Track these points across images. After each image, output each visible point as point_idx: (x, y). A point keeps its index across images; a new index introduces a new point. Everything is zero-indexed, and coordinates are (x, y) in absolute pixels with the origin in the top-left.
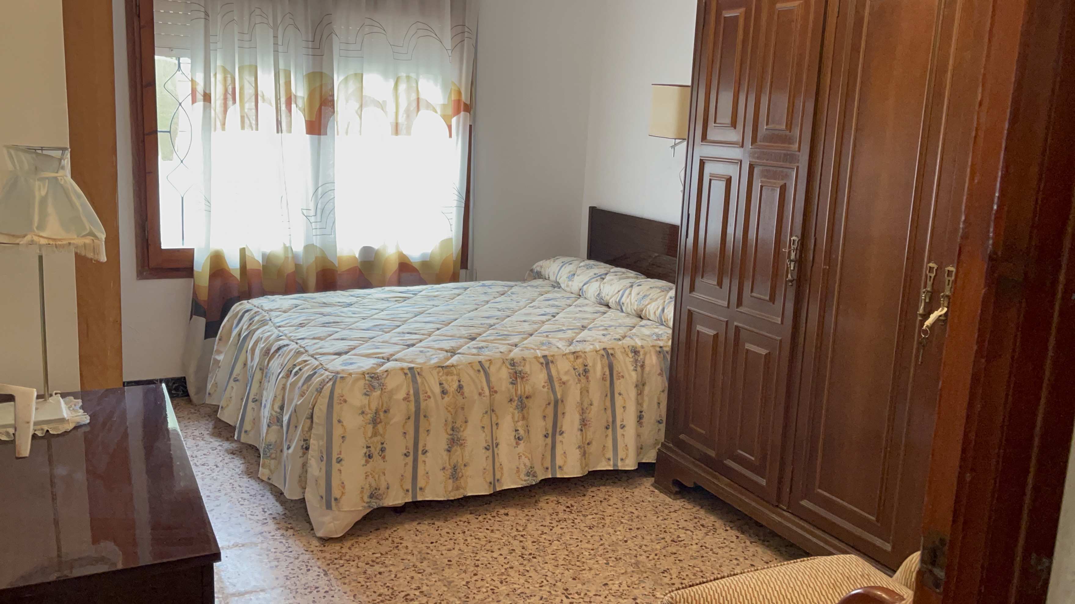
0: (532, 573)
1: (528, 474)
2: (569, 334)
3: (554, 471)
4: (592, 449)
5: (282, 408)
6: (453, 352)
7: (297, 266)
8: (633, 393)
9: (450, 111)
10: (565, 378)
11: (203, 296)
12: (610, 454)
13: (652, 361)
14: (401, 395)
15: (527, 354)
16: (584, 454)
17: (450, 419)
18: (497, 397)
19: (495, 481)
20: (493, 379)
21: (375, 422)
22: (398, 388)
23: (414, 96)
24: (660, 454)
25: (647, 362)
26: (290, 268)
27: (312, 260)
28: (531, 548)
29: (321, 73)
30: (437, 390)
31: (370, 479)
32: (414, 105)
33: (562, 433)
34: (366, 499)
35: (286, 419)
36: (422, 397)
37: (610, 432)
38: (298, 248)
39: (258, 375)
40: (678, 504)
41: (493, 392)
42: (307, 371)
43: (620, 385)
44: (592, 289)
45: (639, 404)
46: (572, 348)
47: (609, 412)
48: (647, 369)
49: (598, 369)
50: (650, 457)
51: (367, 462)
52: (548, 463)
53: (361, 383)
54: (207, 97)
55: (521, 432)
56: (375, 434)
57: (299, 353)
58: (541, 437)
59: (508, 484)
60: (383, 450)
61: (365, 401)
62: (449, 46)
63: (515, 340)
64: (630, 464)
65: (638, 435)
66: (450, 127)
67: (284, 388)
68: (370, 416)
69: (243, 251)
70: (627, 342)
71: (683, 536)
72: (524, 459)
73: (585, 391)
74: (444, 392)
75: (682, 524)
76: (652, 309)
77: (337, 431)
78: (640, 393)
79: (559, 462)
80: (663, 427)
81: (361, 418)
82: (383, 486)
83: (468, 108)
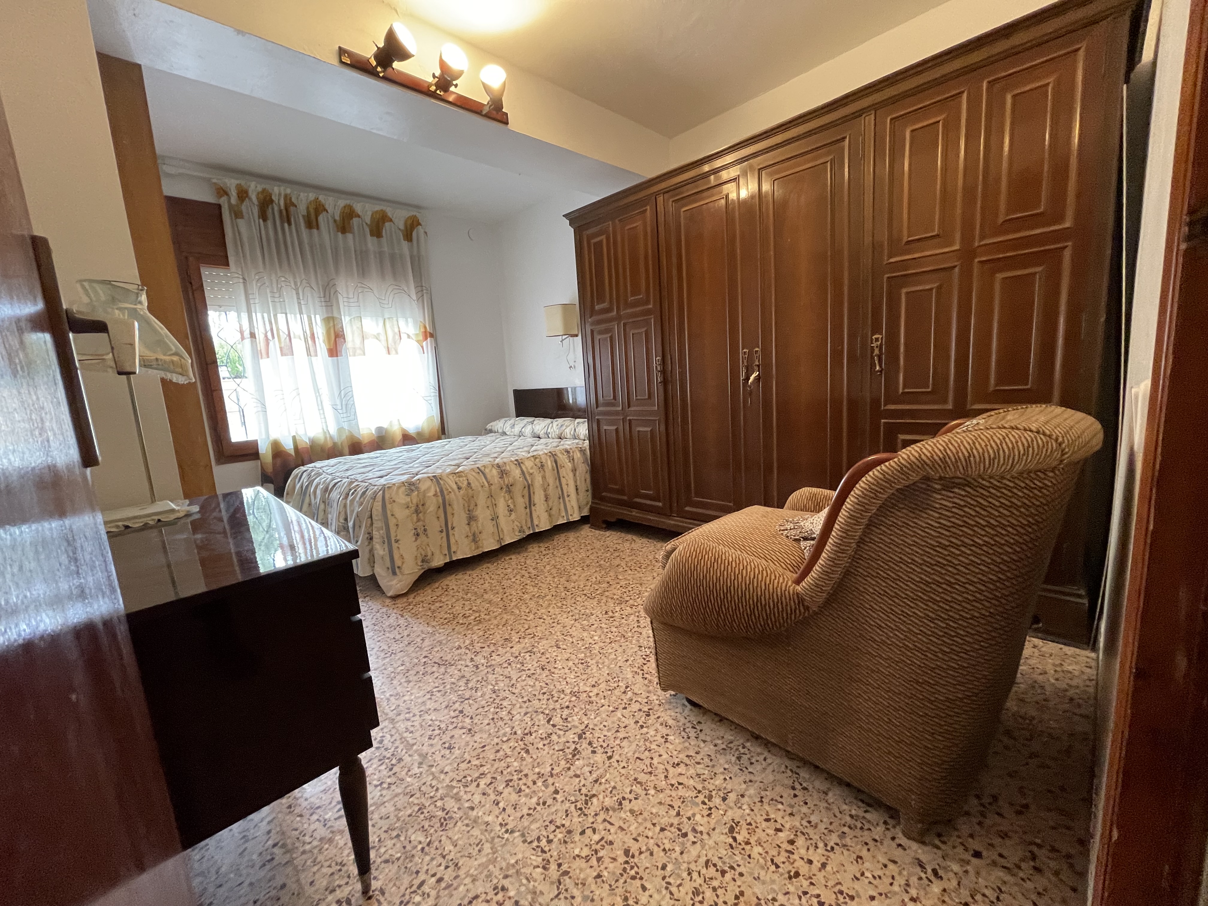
0: (540, 584)
1: (520, 532)
2: (526, 449)
3: (534, 529)
4: (553, 512)
5: (346, 519)
6: (458, 466)
7: (335, 444)
8: (571, 475)
9: (421, 338)
10: (531, 471)
11: (269, 469)
12: (564, 514)
13: (578, 455)
14: (431, 493)
15: (505, 460)
16: (550, 516)
17: (466, 505)
18: (492, 487)
19: (500, 540)
20: (488, 476)
21: (417, 512)
22: (429, 489)
23: (396, 330)
24: (591, 509)
25: (575, 457)
26: (330, 444)
27: (344, 437)
28: (534, 572)
29: (333, 318)
30: (455, 487)
31: (420, 550)
32: (397, 337)
33: (534, 505)
34: (420, 564)
35: (351, 524)
36: (445, 492)
37: (561, 500)
38: (333, 430)
39: (322, 506)
40: (608, 533)
41: (490, 485)
42: (360, 491)
43: (562, 472)
44: (528, 430)
45: (576, 482)
46: (531, 454)
47: (559, 488)
48: (576, 461)
49: (549, 464)
50: (586, 512)
51: (416, 539)
52: (529, 525)
53: (403, 488)
54: (253, 335)
55: (512, 506)
56: (419, 520)
57: (351, 483)
58: (523, 509)
59: (508, 541)
60: (425, 530)
61: (408, 499)
62: (415, 298)
63: (496, 455)
64: (576, 517)
65: (578, 500)
66: (422, 347)
67: (345, 506)
68: (413, 508)
69: (294, 438)
70: (561, 447)
71: (619, 547)
72: (516, 523)
73: (544, 477)
74: (459, 488)
75: (615, 542)
76: (568, 432)
77: (392, 522)
78: (575, 475)
79: (536, 522)
80: (590, 493)
81: (407, 511)
82: (429, 554)
83: (432, 335)
